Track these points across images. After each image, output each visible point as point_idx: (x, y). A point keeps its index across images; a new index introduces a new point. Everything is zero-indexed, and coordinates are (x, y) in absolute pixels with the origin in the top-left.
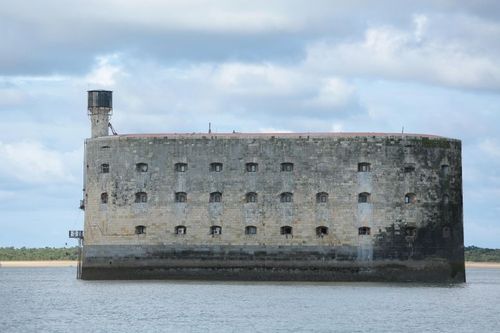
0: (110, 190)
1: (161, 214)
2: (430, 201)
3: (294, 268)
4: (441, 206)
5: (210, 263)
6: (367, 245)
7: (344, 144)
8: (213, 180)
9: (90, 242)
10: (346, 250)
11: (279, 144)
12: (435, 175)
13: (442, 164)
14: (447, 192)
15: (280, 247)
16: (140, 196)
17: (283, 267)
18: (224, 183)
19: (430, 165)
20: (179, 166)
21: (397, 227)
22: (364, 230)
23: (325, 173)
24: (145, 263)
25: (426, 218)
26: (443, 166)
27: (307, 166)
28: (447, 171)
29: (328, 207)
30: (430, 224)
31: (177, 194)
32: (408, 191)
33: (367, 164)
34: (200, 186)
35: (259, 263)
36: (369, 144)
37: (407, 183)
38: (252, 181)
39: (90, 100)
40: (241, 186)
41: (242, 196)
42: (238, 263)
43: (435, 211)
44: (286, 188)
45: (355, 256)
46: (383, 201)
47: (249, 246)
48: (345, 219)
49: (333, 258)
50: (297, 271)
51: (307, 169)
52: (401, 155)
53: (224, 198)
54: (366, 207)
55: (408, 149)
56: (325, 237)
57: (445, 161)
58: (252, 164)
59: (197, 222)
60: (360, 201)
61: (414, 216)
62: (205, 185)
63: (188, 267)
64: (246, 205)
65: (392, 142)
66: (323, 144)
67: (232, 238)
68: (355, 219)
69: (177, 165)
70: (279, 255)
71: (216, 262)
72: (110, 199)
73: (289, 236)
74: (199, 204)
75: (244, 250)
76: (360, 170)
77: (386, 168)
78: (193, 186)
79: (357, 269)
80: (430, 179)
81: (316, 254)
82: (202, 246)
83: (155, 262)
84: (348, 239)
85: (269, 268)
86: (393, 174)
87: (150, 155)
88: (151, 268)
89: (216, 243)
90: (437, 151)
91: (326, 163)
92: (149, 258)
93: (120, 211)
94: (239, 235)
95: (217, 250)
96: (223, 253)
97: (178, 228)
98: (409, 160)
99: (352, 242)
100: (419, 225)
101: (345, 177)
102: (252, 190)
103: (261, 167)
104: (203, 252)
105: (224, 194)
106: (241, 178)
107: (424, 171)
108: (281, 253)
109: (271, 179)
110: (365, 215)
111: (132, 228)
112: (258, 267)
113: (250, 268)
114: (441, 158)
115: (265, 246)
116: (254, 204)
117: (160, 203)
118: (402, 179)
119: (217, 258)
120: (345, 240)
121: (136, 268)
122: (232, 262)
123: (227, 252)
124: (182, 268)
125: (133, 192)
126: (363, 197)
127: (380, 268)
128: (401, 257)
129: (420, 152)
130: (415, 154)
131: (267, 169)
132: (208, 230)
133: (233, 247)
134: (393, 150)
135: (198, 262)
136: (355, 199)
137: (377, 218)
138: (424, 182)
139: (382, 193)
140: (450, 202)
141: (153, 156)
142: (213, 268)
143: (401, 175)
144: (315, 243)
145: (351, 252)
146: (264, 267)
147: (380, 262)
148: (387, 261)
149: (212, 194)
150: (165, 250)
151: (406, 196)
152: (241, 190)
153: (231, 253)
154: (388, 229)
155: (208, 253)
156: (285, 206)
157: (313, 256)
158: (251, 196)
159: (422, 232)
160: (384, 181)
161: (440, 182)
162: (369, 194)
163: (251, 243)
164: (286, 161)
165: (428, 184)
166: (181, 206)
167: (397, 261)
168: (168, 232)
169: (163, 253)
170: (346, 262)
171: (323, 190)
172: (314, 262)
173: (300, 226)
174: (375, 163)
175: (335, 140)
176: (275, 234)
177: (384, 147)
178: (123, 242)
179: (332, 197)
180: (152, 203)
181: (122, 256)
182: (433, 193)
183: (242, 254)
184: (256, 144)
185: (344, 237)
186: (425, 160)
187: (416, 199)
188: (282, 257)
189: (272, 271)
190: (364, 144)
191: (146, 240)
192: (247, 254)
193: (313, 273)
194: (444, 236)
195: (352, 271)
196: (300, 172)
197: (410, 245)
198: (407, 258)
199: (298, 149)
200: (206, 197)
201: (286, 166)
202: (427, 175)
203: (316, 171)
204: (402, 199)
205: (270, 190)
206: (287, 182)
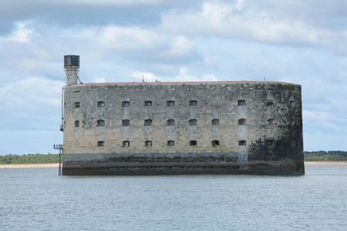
0: (81, 119)
1: (114, 134)
2: (283, 124)
3: (198, 167)
4: (289, 126)
5: (144, 164)
6: (244, 152)
7: (229, 89)
8: (147, 112)
9: (68, 152)
10: (232, 155)
11: (188, 89)
12: (286, 107)
13: (290, 100)
14: (293, 118)
15: (189, 154)
16: (100, 122)
17: (192, 166)
18: (153, 114)
19: (283, 101)
20: (125, 103)
21: (262, 140)
22: (242, 143)
23: (217, 107)
24: (104, 165)
25: (280, 135)
26: (291, 102)
27: (206, 102)
28: (293, 105)
29: (219, 128)
30: (283, 138)
31: (123, 121)
32: (269, 118)
33: (244, 101)
34: (138, 116)
35: (176, 163)
36: (245, 88)
37: (269, 113)
38: (171, 113)
40: (164, 115)
41: (165, 121)
42: (162, 164)
43: (286, 129)
44: (192, 117)
45: (237, 158)
46: (254, 124)
47: (170, 154)
48: (230, 135)
49: (223, 160)
50: (200, 169)
51: (206, 104)
52: (265, 95)
53: (153, 123)
54: (243, 128)
55: (269, 91)
56: (218, 147)
57: (292, 99)
58: (171, 102)
59: (137, 138)
60: (239, 124)
61: (273, 133)
62: (142, 115)
63: (131, 167)
64: (168, 127)
65: (259, 87)
66: (216, 89)
67: (159, 148)
68: (236, 135)
69: (123, 102)
70: (189, 159)
71: (149, 164)
72: (81, 124)
73: (195, 146)
74: (137, 127)
75: (168, 156)
76: (239, 105)
77: (256, 103)
78: (133, 116)
79: (238, 167)
80: (283, 110)
81: (212, 157)
82: (140, 154)
83: (110, 164)
84: (232, 148)
85: (183, 167)
86: (260, 107)
87: (106, 97)
88: (108, 168)
89: (149, 151)
90: (287, 91)
91: (218, 100)
92: (107, 161)
93: (87, 132)
94: (163, 147)
95: (149, 156)
96: (153, 158)
97: (124, 142)
98: (270, 98)
99: (235, 150)
100: (276, 139)
101: (230, 109)
102: (171, 118)
103: (177, 103)
104: (141, 158)
105: (154, 120)
106: (164, 111)
107: (279, 105)
108: (190, 157)
109: (183, 111)
110: (243, 133)
111: (95, 143)
112: (175, 166)
113: (171, 167)
114: (289, 97)
115: (180, 153)
116: (172, 127)
117: (113, 127)
118: (266, 110)
119: (150, 161)
120: (230, 149)
121: (98, 168)
122: (159, 163)
123: (156, 157)
124: (127, 167)
125: (96, 120)
126: (241, 122)
127: (252, 166)
128: (265, 159)
129: (277, 93)
130: (273, 94)
131: (181, 104)
132: (144, 143)
133: (160, 154)
134: (260, 92)
135: (137, 164)
136: (237, 123)
137: (250, 135)
138: (279, 112)
139: (253, 119)
140: (295, 124)
141: (108, 97)
142: (147, 167)
143: (265, 107)
144: (211, 150)
145: (235, 156)
146: (179, 166)
147: (252, 162)
148: (257, 162)
149: (146, 121)
150: (117, 156)
151: (268, 120)
152: (164, 118)
153: (158, 158)
154: (257, 142)
156: (192, 128)
157: (210, 159)
158: (170, 122)
159: (279, 143)
160: (254, 111)
161: (289, 112)
162: (245, 120)
163: (171, 152)
164: (193, 99)
165: (281, 113)
166: (126, 128)
167: (263, 162)
168: (118, 145)
169: (115, 158)
170: (231, 163)
171: (216, 117)
172: (211, 163)
173: (201, 140)
174: (248, 100)
175: (224, 86)
176: (185, 146)
177: (254, 90)
178: (90, 152)
179: (222, 122)
180: (108, 127)
181: (89, 160)
182: (285, 118)
183: (165, 158)
184: (173, 89)
185: (230, 147)
186: (280, 97)
187: (274, 122)
188: (191, 160)
189: (185, 169)
190: (241, 88)
191: (104, 150)
192: (168, 158)
193: (211, 170)
194: (292, 145)
195: (235, 168)
196: (201, 106)
197: (271, 152)
198: (269, 159)
199: (199, 92)
200: (142, 123)
201: (192, 103)
202: (281, 107)
203: (212, 106)
204: (266, 122)
205: (183, 117)
206: (193, 113)
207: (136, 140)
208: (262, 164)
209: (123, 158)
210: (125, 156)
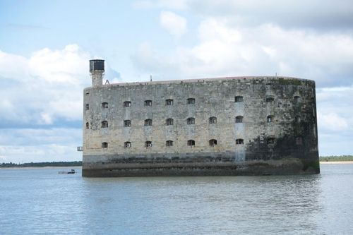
0: (89, 120)
1: (116, 135)
2: (285, 120)
3: (196, 168)
4: (294, 124)
5: (145, 165)
6: (241, 151)
7: (226, 84)
8: (146, 112)
10: (228, 155)
11: (186, 86)
12: (289, 103)
13: (295, 95)
14: (299, 114)
15: (187, 154)
16: (104, 124)
17: (189, 167)
18: (153, 113)
19: (285, 96)
20: (126, 103)
21: (261, 138)
22: (240, 141)
23: (214, 104)
24: (107, 166)
25: (282, 132)
26: (296, 97)
27: (203, 100)
28: (299, 100)
29: (217, 127)
30: (286, 135)
31: (126, 121)
32: (269, 114)
33: (241, 97)
34: (139, 117)
35: (174, 164)
36: (242, 84)
37: (269, 109)
38: (169, 111)
40: (163, 115)
41: (164, 121)
42: (161, 165)
43: (290, 127)
44: (190, 115)
45: (234, 158)
46: (252, 121)
47: (169, 154)
48: (227, 134)
49: (220, 160)
50: (198, 170)
51: (203, 102)
52: (264, 90)
53: (153, 123)
54: (240, 126)
55: (269, 86)
56: (215, 146)
57: (297, 94)
58: (170, 100)
59: (138, 139)
60: (237, 122)
61: (273, 130)
62: (142, 115)
63: (132, 168)
64: (167, 127)
65: (257, 82)
66: (212, 86)
67: (159, 149)
68: (233, 134)
69: (124, 102)
71: (149, 165)
72: (90, 125)
73: (193, 146)
74: (138, 127)
75: (166, 156)
76: (236, 101)
77: (254, 99)
78: (135, 116)
79: (235, 167)
80: (285, 105)
81: (209, 157)
82: (140, 155)
83: (113, 165)
85: (181, 168)
86: (258, 103)
87: (109, 97)
88: (110, 169)
89: (148, 152)
90: (290, 87)
91: (215, 97)
92: (109, 163)
93: (94, 134)
94: (162, 147)
95: (149, 157)
96: (153, 159)
97: (126, 143)
98: (269, 93)
99: (232, 149)
100: (277, 136)
101: (227, 106)
102: (170, 117)
103: (175, 101)
104: (141, 159)
105: (153, 120)
107: (281, 101)
108: (188, 158)
109: (181, 109)
110: (240, 131)
111: (100, 145)
112: (174, 167)
113: (169, 168)
114: (293, 92)
115: (178, 154)
116: (171, 126)
117: (115, 128)
118: (265, 106)
119: (150, 162)
120: (228, 148)
121: (102, 170)
122: (158, 164)
123: (155, 158)
124: (128, 169)
125: (101, 121)
126: (239, 119)
127: (250, 165)
128: (264, 158)
129: (278, 88)
130: (274, 89)
131: (179, 103)
132: (144, 144)
133: (159, 154)
134: (258, 87)
135: (138, 165)
136: (233, 120)
137: (248, 133)
138: (281, 108)
139: (251, 116)
140: (302, 121)
141: (111, 97)
142: (147, 168)
143: (264, 104)
144: (209, 150)
145: (231, 155)
146: (178, 167)
147: (250, 162)
148: (255, 161)
149: (146, 121)
150: (119, 157)
151: (268, 117)
152: (163, 118)
153: (158, 159)
154: (255, 140)
155: (144, 159)
156: (191, 127)
157: (207, 159)
158: (169, 121)
159: (280, 141)
160: (252, 108)
161: (293, 107)
162: (242, 117)
163: (170, 152)
164: (190, 97)
165: (284, 109)
166: (128, 129)
167: (262, 161)
168: (120, 146)
169: (118, 160)
170: (228, 163)
171: (213, 115)
172: (208, 163)
173: (199, 140)
174: (246, 96)
175: (220, 82)
176: (184, 146)
177: (252, 85)
178: (96, 153)
179: (219, 120)
180: (111, 128)
181: (95, 161)
182: (288, 115)
183: (165, 159)
184: (172, 87)
185: (226, 146)
186: (281, 93)
187: (275, 119)
188: (188, 160)
189: (183, 170)
190: (238, 84)
191: (108, 152)
192: (167, 159)
193: (208, 170)
194: (297, 143)
195: (232, 169)
196: (199, 104)
197: (271, 150)
198: (269, 159)
199: (197, 89)
200: (142, 123)
201: (190, 101)
202: (283, 103)
203: (209, 103)
204: (266, 120)
205: (181, 116)
206: (191, 111)
208: (261, 164)
209: (124, 159)
210: (127, 157)
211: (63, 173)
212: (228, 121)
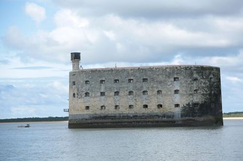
0: (76, 92)
1: (95, 101)
2: (205, 92)
3: (149, 122)
4: (210, 94)
5: (115, 120)
6: (178, 112)
7: (168, 70)
8: (115, 87)
10: (170, 114)
11: (142, 71)
12: (207, 82)
14: (213, 88)
15: (143, 113)
16: (87, 94)
17: (144, 122)
18: (120, 88)
19: (205, 77)
20: (102, 81)
21: (191, 104)
22: (177, 105)
23: (160, 82)
24: (89, 121)
25: (203, 100)
26: (211, 78)
27: (153, 80)
28: (213, 80)
29: (162, 96)
30: (205, 102)
31: (101, 93)
33: (178, 78)
34: (110, 89)
35: (135, 120)
36: (178, 70)
37: (195, 85)
38: (131, 87)
39: (72, 56)
40: (126, 89)
41: (127, 93)
43: (208, 96)
44: (145, 89)
45: (173, 116)
46: (185, 93)
48: (169, 101)
49: (165, 117)
52: (192, 74)
53: (120, 94)
54: (177, 96)
55: (195, 71)
56: (161, 108)
57: (211, 76)
58: (131, 80)
61: (198, 99)
62: (112, 89)
63: (106, 123)
64: (129, 96)
65: (188, 69)
66: (159, 71)
67: (124, 110)
68: (173, 101)
69: (101, 81)
70: (143, 117)
71: (117, 120)
72: (76, 96)
73: (147, 108)
74: (110, 97)
75: (129, 115)
76: (174, 80)
77: (185, 79)
78: (107, 90)
79: (175, 122)
80: (205, 83)
81: (157, 116)
82: (111, 114)
83: (93, 121)
84: (170, 109)
85: (139, 122)
86: (189, 82)
87: (90, 77)
88: (91, 123)
89: (117, 112)
90: (207, 72)
91: (161, 78)
92: (91, 119)
93: (80, 101)
94: (126, 109)
95: (118, 115)
96: (120, 117)
97: (102, 107)
98: (195, 76)
99: (172, 111)
100: (200, 103)
101: (169, 84)
102: (131, 90)
103: (135, 80)
104: (112, 116)
105: (120, 92)
106: (126, 86)
107: (202, 80)
108: (143, 116)
109: (138, 85)
110: (177, 99)
111: (84, 107)
112: (134, 122)
113: (131, 122)
114: (209, 75)
115: (137, 113)
116: (132, 96)
117: (95, 97)
118: (193, 84)
119: (118, 119)
121: (86, 123)
122: (124, 120)
123: (122, 116)
124: (104, 123)
125: (84, 93)
126: (176, 92)
127: (184, 121)
128: (193, 116)
129: (201, 72)
130: (198, 73)
131: (137, 81)
132: (114, 107)
133: (124, 114)
134: (189, 72)
135: (110, 120)
136: (173, 92)
137: (182, 100)
138: (202, 85)
139: (184, 90)
140: (214, 93)
141: (92, 77)
142: (116, 123)
143: (192, 82)
144: (157, 111)
145: (172, 114)
146: (137, 122)
147: (184, 118)
148: (187, 118)
149: (115, 92)
150: (97, 116)
151: (195, 90)
152: (127, 91)
153: (124, 116)
154: (187, 105)
155: (114, 117)
156: (145, 96)
158: (131, 93)
159: (202, 105)
160: (185, 85)
161: (209, 84)
162: (179, 90)
163: (131, 112)
164: (144, 78)
165: (204, 85)
166: (103, 97)
167: (191, 118)
168: (98, 108)
169: (96, 117)
170: (170, 119)
171: (160, 89)
172: (157, 119)
173: (151, 105)
174: (181, 77)
175: (164, 68)
176: (141, 108)
177: (184, 71)
178: (81, 113)
179: (164, 92)
180: (92, 97)
181: (81, 118)
182: (206, 89)
183: (128, 116)
184: (132, 71)
185: (169, 108)
186: (202, 76)
187: (199, 92)
190: (176, 70)
191: (90, 112)
192: (129, 117)
193: (157, 124)
194: (212, 107)
195: (173, 123)
196: (150, 82)
197: (197, 111)
198: (195, 116)
199: (149, 73)
200: (113, 94)
201: (145, 80)
202: (203, 82)
203: (157, 81)
204: (193, 92)
205: (139, 90)
206: (145, 86)
207: (109, 105)
208: (191, 120)
209: (101, 117)
210: (102, 115)
211: (21, 127)
212: (169, 93)
